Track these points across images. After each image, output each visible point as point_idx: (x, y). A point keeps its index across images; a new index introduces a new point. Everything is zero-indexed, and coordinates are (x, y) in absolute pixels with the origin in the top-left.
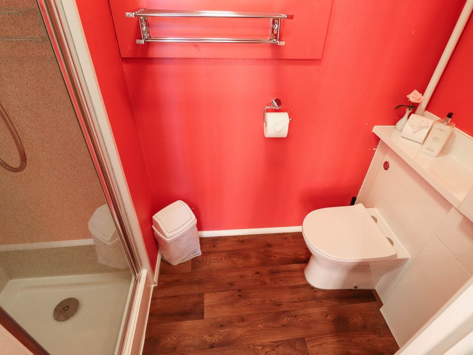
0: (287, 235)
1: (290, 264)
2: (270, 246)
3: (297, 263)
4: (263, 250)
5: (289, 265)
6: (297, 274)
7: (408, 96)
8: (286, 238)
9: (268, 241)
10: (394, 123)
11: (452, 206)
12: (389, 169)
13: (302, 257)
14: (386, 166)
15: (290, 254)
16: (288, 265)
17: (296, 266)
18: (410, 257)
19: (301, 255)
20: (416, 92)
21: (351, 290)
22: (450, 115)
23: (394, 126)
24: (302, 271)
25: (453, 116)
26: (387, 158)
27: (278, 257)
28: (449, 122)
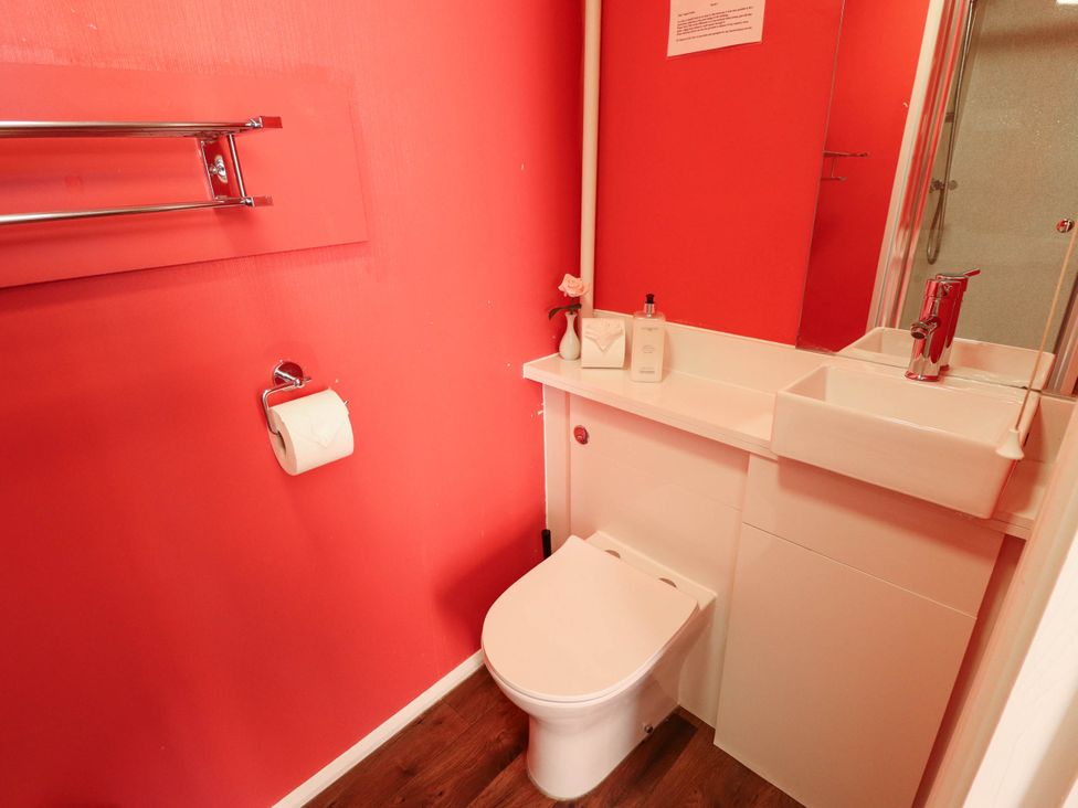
0: (439, 711)
1: (487, 784)
2: (409, 773)
3: (503, 767)
4: (399, 800)
5: (488, 788)
6: (519, 799)
7: (560, 288)
8: (439, 722)
9: (399, 761)
10: (556, 347)
11: (747, 454)
12: (590, 440)
13: (505, 742)
14: (582, 436)
15: (472, 756)
16: (484, 793)
17: (505, 778)
18: (715, 594)
19: (498, 740)
20: (568, 278)
21: (643, 742)
22: (650, 300)
23: (555, 355)
24: (525, 779)
25: (654, 300)
26: (578, 419)
27: (448, 786)
28: (653, 311)
